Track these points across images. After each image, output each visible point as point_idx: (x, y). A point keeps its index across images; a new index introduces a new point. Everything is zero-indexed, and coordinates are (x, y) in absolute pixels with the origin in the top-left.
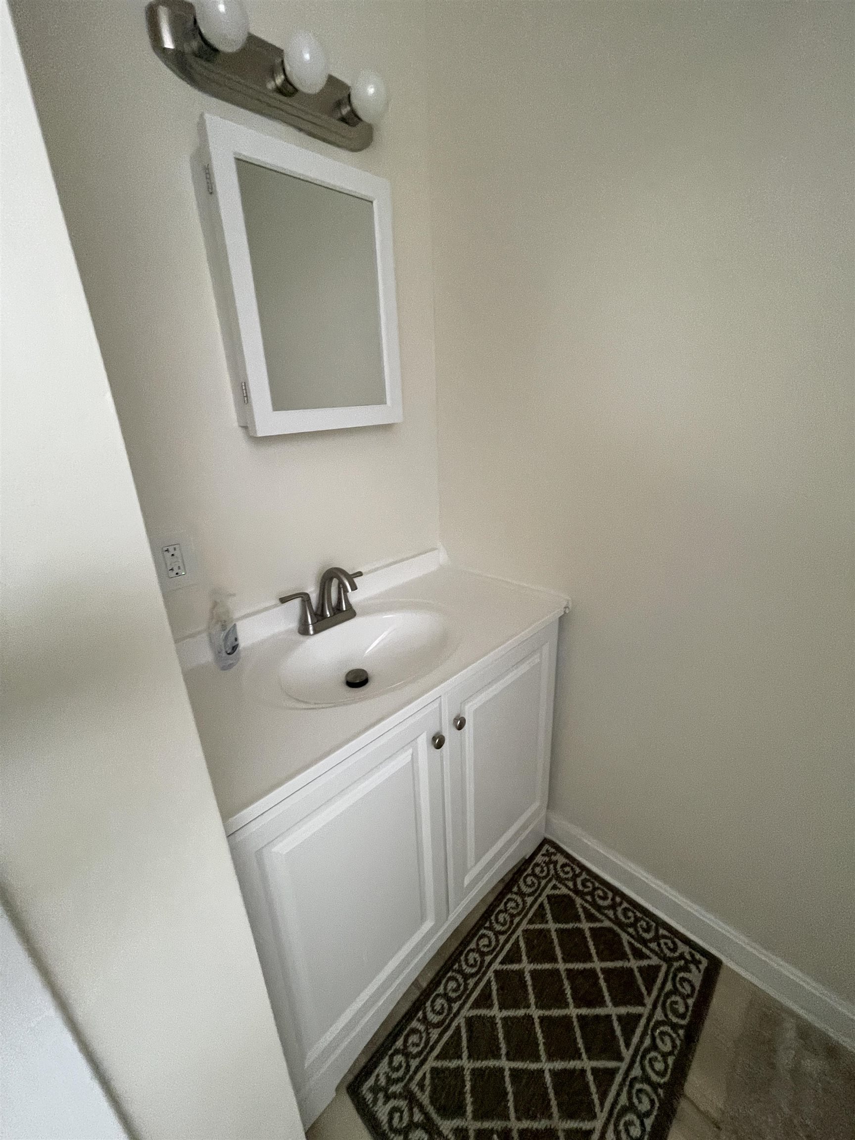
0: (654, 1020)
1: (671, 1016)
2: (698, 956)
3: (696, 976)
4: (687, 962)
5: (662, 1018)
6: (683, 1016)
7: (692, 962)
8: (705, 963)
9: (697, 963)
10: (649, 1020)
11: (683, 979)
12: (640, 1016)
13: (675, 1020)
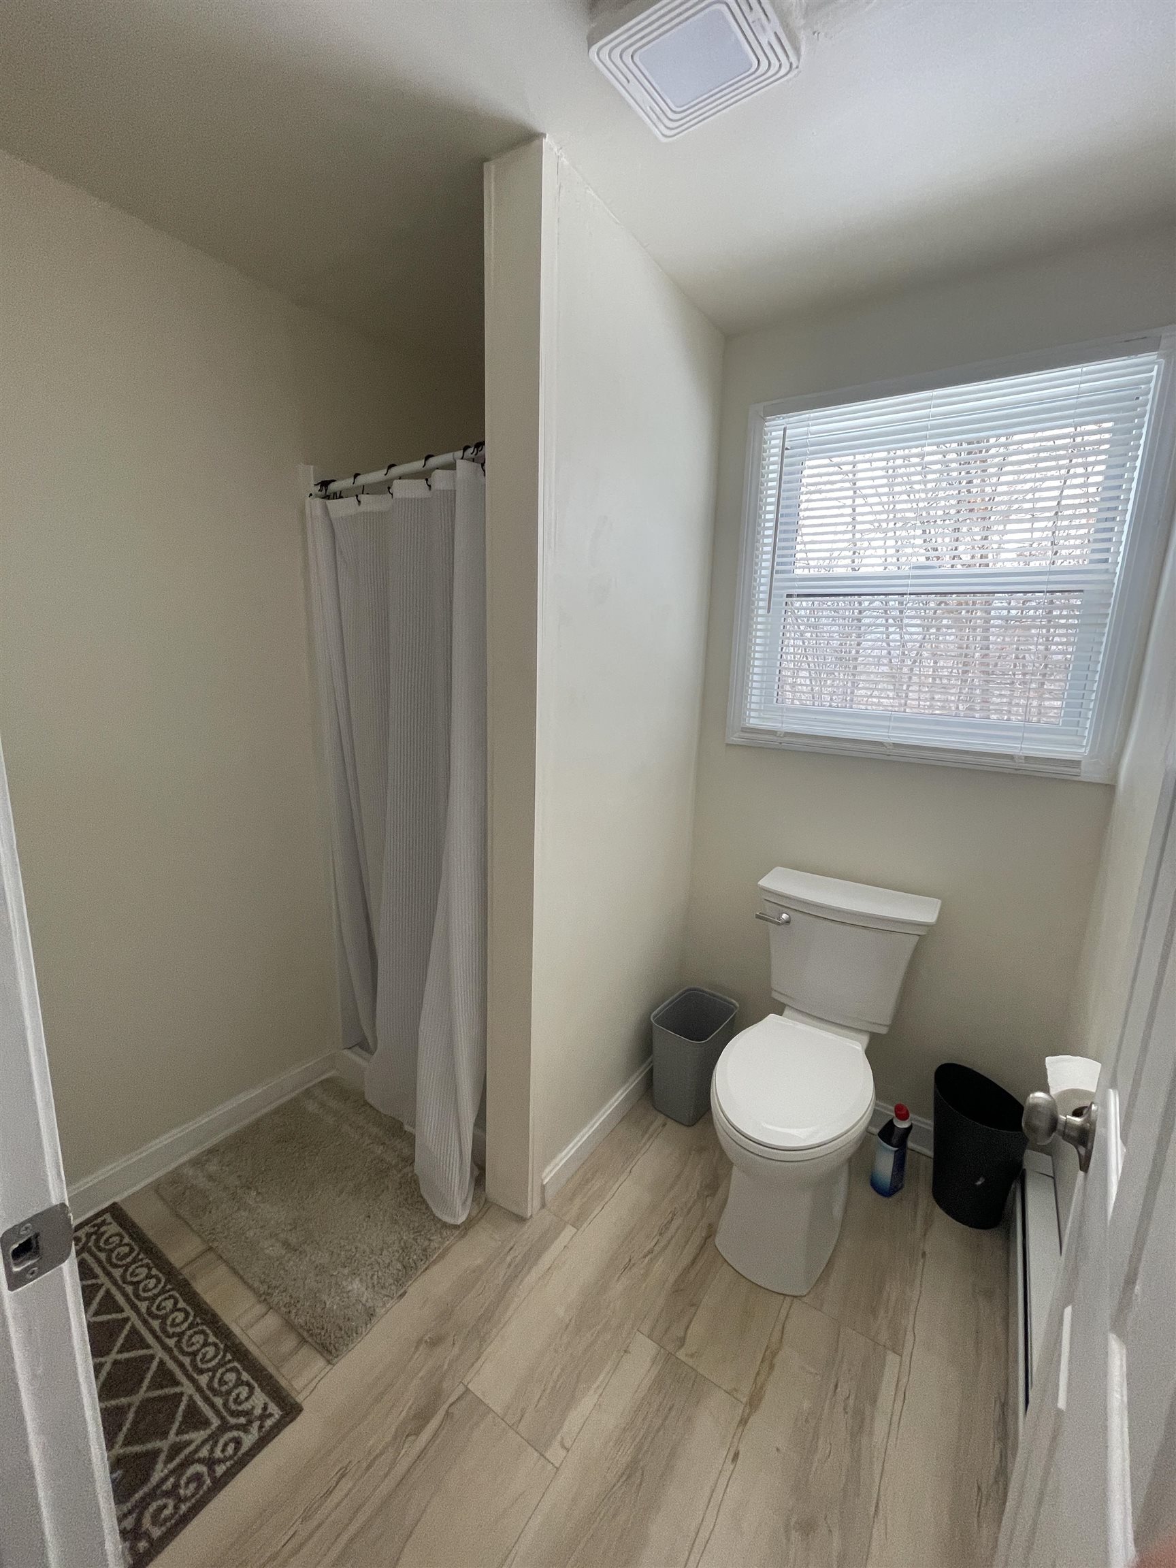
0: (118, 1279)
1: (124, 1262)
2: (99, 1220)
3: (113, 1228)
4: (95, 1233)
5: (121, 1270)
6: (132, 1250)
7: (99, 1229)
8: (108, 1217)
9: (104, 1223)
10: (115, 1283)
11: (107, 1241)
12: (108, 1292)
13: (129, 1260)
